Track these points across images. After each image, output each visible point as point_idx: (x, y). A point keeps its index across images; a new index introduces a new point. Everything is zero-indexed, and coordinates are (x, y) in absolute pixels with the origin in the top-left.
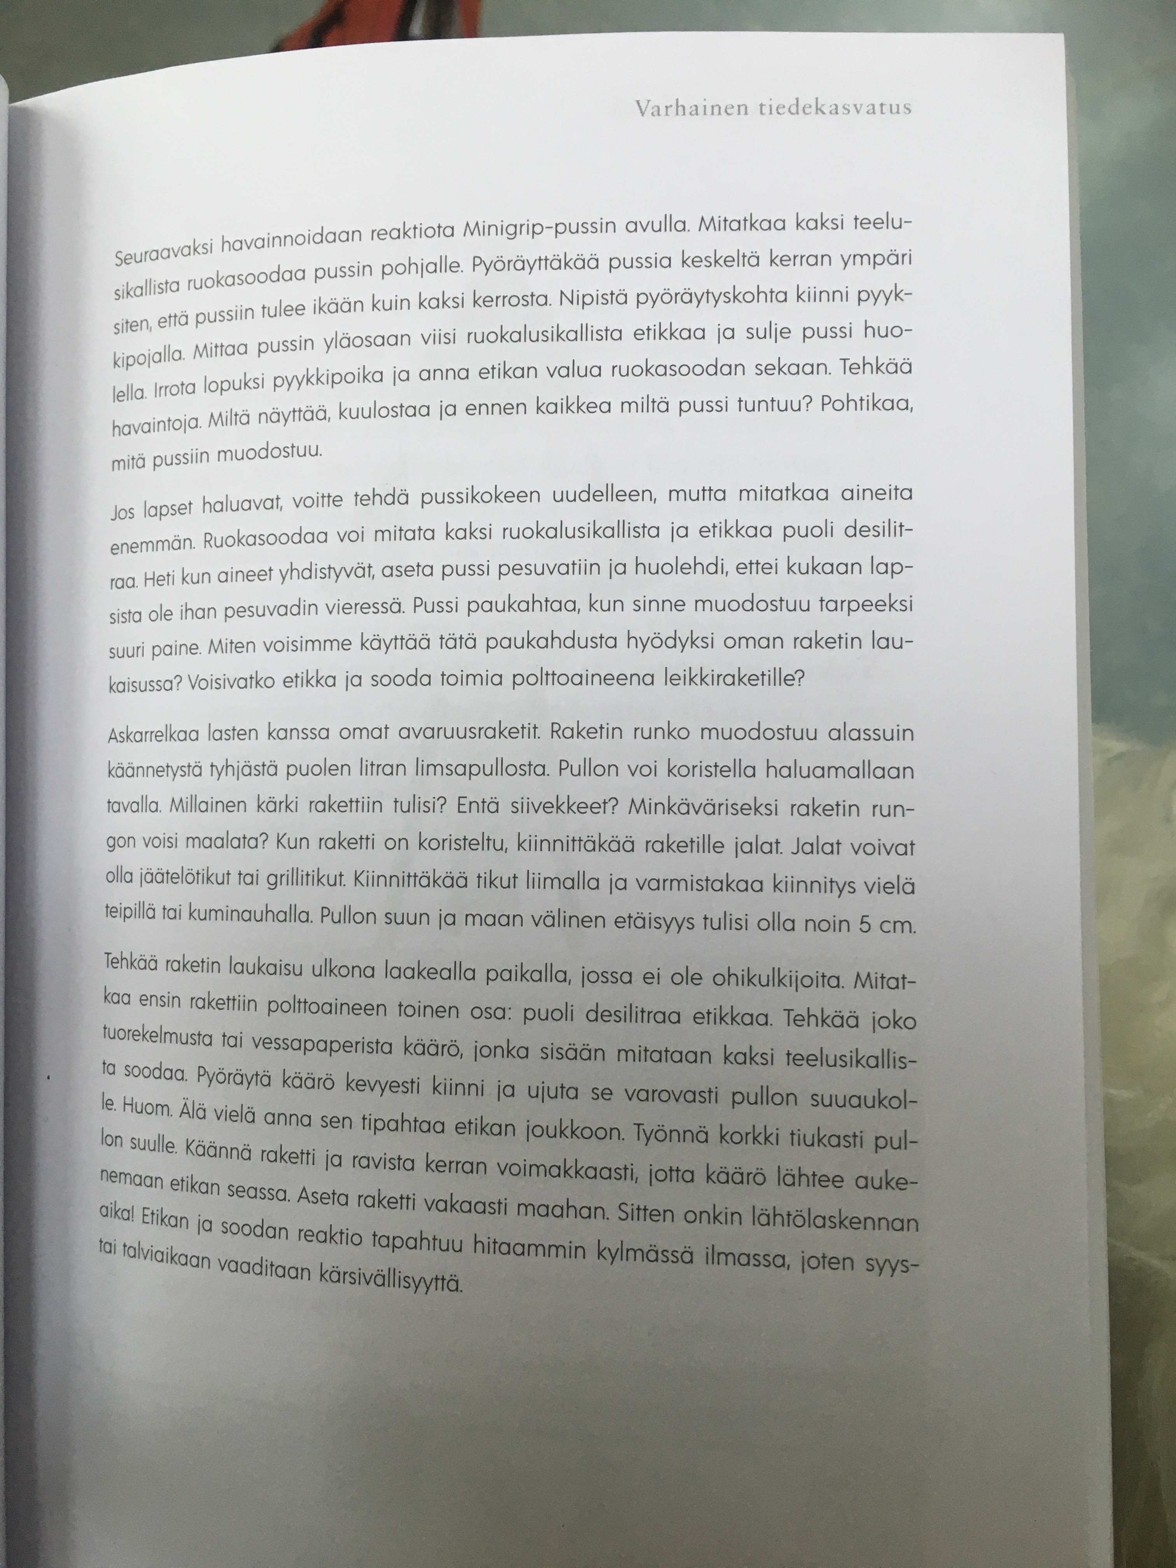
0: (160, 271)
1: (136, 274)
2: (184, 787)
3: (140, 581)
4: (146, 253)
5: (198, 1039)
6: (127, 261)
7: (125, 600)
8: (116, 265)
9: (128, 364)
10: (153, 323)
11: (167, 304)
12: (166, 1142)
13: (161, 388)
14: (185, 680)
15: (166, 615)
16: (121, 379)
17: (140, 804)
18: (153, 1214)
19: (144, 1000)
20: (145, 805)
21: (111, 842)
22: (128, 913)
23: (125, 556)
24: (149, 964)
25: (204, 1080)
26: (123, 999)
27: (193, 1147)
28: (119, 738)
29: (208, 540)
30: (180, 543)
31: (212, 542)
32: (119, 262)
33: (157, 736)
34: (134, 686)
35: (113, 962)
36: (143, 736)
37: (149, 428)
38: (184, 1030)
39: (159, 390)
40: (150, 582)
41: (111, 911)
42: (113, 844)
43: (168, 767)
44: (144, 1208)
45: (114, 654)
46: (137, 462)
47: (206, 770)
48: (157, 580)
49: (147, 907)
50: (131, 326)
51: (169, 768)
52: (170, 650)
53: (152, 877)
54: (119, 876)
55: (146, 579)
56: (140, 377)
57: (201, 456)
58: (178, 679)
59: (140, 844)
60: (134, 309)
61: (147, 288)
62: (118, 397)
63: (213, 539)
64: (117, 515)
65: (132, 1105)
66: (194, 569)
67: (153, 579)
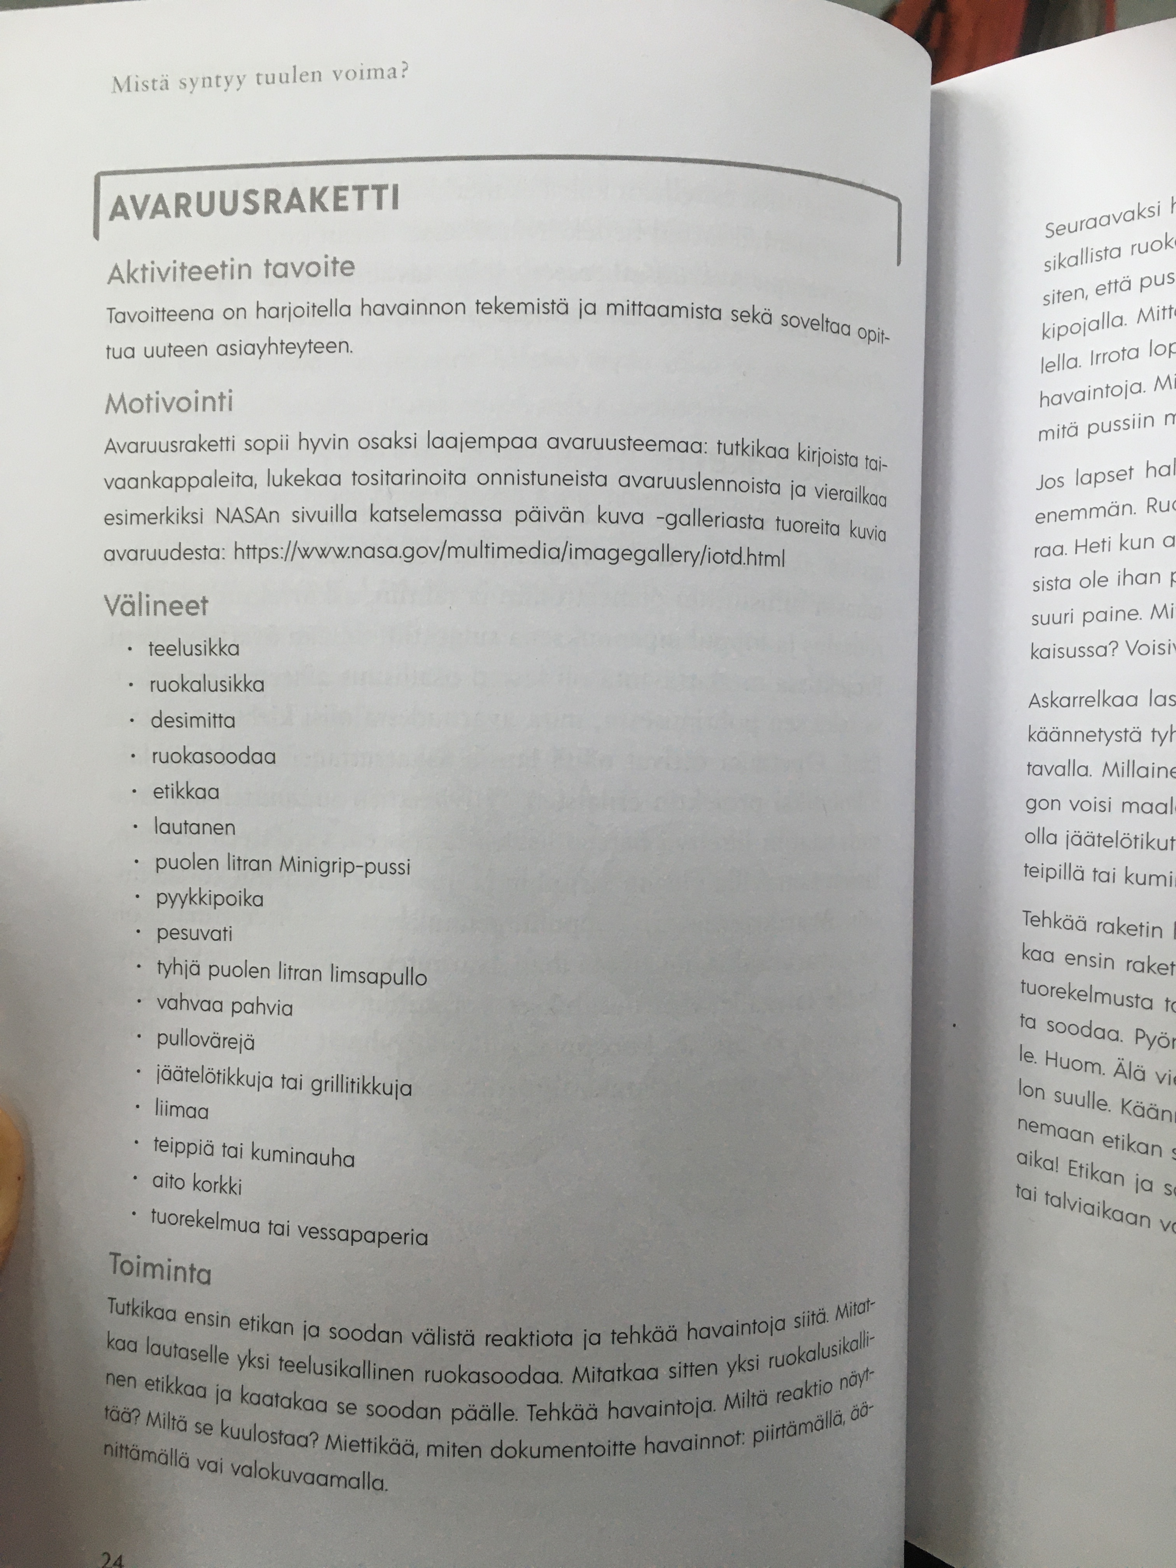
0: (1097, 239)
1: (1069, 245)
2: (1120, 752)
3: (1069, 548)
4: (1082, 222)
5: (1133, 1001)
6: (1060, 232)
7: (1052, 568)
8: (1047, 237)
9: (1059, 334)
10: (1090, 291)
11: (1108, 270)
12: (1096, 1100)
13: (1098, 356)
14: (1122, 644)
15: (1101, 581)
16: (1052, 350)
17: (1067, 769)
18: (1081, 1167)
19: (1069, 959)
20: (1072, 769)
21: (1031, 804)
22: (1051, 873)
23: (1053, 525)
24: (1077, 924)
25: (1144, 1042)
26: (1045, 957)
27: (1130, 1107)
28: (1042, 703)
29: (1151, 506)
30: (1118, 510)
31: (1157, 507)
32: (1049, 234)
33: (1088, 701)
34: (1062, 653)
35: (1034, 921)
36: (1070, 701)
37: (1084, 395)
38: (1119, 992)
39: (1095, 358)
40: (1081, 550)
41: (1031, 871)
42: (1033, 806)
43: (1100, 731)
44: (1070, 1161)
45: (1036, 620)
46: (1069, 431)
47: (1147, 735)
48: (1090, 547)
49: (1073, 869)
50: (1063, 296)
51: (1103, 734)
52: (1107, 616)
53: (1078, 840)
54: (1042, 837)
55: (1077, 546)
56: (1071, 346)
57: (1146, 421)
58: (1114, 645)
59: (1066, 807)
60: (1065, 280)
61: (1083, 257)
62: (1047, 367)
63: (1158, 504)
64: (1044, 484)
65: (1056, 1059)
66: (1134, 534)
67: (1086, 546)
